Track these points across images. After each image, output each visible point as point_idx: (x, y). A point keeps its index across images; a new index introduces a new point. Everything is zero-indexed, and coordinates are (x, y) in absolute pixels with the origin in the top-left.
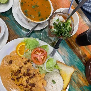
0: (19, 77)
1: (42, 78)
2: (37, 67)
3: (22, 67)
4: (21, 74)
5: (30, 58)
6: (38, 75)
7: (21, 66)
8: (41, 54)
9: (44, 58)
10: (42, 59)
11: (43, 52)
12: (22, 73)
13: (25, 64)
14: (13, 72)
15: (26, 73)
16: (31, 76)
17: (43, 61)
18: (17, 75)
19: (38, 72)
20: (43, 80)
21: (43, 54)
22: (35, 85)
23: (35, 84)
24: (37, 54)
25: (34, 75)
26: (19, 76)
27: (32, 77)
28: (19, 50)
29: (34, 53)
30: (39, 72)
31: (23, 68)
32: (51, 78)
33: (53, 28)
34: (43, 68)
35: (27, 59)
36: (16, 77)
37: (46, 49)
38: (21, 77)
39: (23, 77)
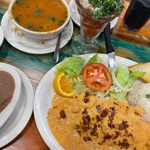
0: (94, 129)
1: (127, 107)
3: (86, 109)
4: (93, 122)
5: (86, 89)
6: (119, 106)
7: (83, 110)
9: (106, 76)
10: (105, 78)
11: (97, 68)
12: (93, 119)
13: (86, 101)
14: (78, 127)
15: (99, 115)
16: (110, 114)
17: (107, 80)
18: (88, 128)
19: (114, 103)
20: (131, 108)
21: (100, 71)
22: (128, 123)
24: (92, 76)
25: (113, 109)
26: (93, 127)
27: (113, 114)
28: (62, 88)
29: (87, 77)
34: (117, 91)
35: (84, 94)
36: (89, 131)
37: (98, 62)
38: (95, 126)
39: (99, 123)
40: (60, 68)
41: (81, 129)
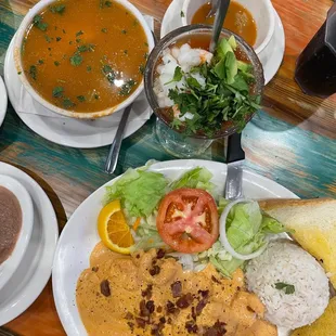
0: (158, 325)
1: (239, 288)
2: (200, 261)
3: (150, 287)
4: (158, 314)
5: (160, 244)
6: (220, 286)
7: (144, 288)
8: (192, 209)
9: (208, 220)
10: (204, 224)
11: (193, 199)
12: (159, 309)
13: (155, 271)
14: (129, 316)
15: (174, 301)
16: (195, 303)
17: (210, 231)
18: (148, 322)
19: (214, 278)
20: (243, 297)
21: (198, 208)
22: (226, 328)
23: (224, 324)
24: (179, 218)
25: (205, 293)
26: (158, 322)
27: (202, 305)
29: (166, 221)
30: (217, 276)
31: (154, 290)
32: (268, 278)
33: (177, 114)
34: (223, 256)
35: (154, 253)
36: (150, 328)
37: (199, 185)
38: (162, 320)
39: (172, 316)
40: (113, 192)
41: (134, 321)
